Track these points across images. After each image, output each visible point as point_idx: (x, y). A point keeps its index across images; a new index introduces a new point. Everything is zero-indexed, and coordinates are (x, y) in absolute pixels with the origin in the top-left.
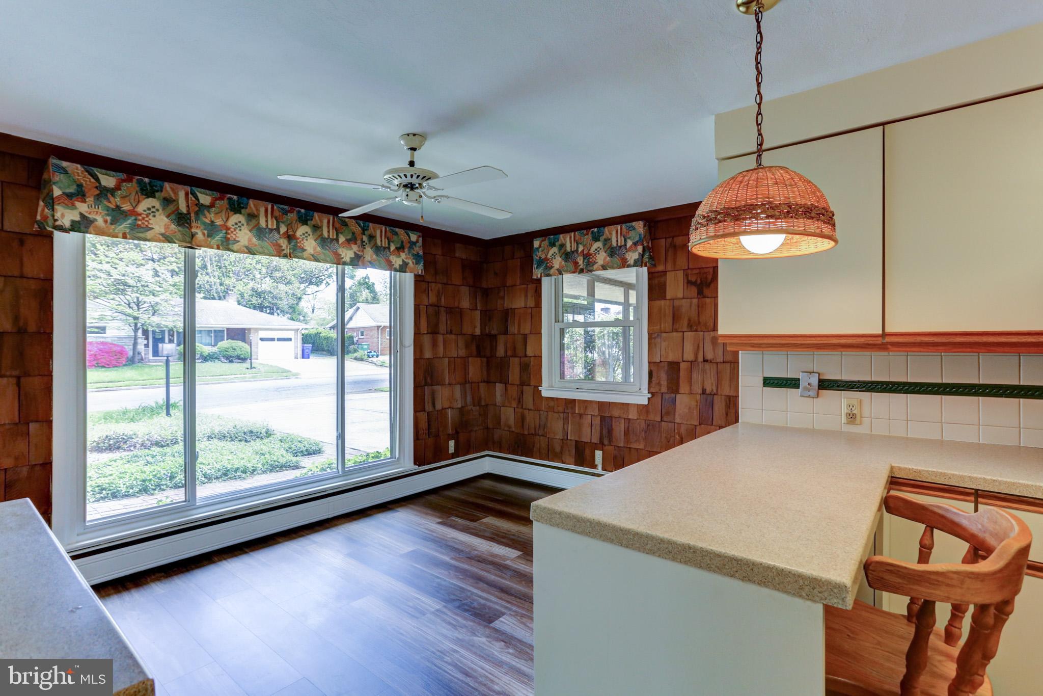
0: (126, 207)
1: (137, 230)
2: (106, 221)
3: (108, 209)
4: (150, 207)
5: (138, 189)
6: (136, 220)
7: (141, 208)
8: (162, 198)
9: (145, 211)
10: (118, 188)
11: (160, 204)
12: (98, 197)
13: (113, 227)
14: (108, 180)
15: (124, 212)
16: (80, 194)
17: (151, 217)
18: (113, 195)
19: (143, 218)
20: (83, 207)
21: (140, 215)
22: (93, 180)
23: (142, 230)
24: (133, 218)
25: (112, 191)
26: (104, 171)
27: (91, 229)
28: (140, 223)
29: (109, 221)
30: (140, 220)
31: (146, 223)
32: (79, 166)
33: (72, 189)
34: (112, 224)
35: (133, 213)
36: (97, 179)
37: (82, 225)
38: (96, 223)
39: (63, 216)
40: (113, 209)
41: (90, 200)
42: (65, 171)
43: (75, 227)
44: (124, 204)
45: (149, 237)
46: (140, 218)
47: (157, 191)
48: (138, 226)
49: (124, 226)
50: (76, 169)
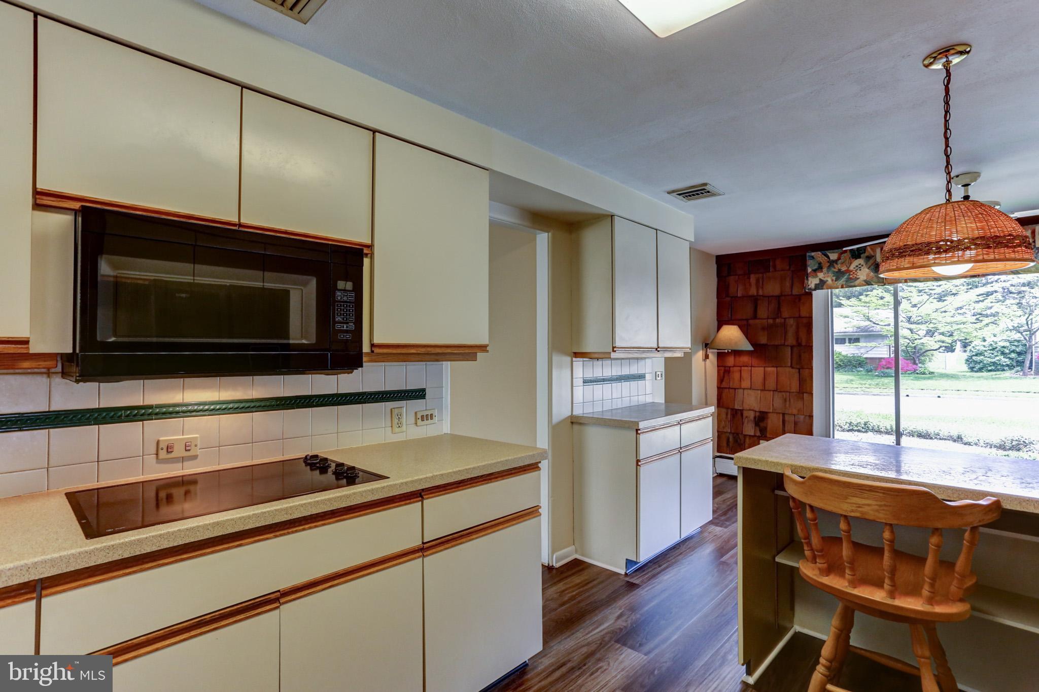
0: (844, 269)
1: (850, 281)
2: (832, 280)
3: (834, 272)
4: (857, 265)
5: (850, 256)
6: (849, 275)
7: (851, 268)
8: (865, 257)
9: (854, 268)
10: (839, 259)
11: (864, 261)
12: (829, 267)
13: (836, 282)
14: (833, 256)
15: (843, 272)
16: (820, 268)
17: (858, 271)
18: (836, 264)
19: (854, 273)
20: (821, 275)
21: (852, 271)
22: (826, 258)
23: (852, 281)
24: (848, 274)
25: (836, 262)
26: (831, 251)
27: (825, 287)
28: (851, 276)
29: (834, 280)
30: (851, 275)
31: (855, 276)
32: (819, 253)
33: (815, 267)
34: (836, 281)
35: (848, 271)
36: (828, 257)
37: (821, 285)
38: (828, 282)
39: (811, 282)
40: (837, 272)
41: (825, 270)
42: (813, 258)
43: (817, 287)
44: (842, 267)
45: (856, 285)
46: (852, 273)
47: (862, 253)
48: (851, 278)
49: (842, 281)
50: (818, 255)
